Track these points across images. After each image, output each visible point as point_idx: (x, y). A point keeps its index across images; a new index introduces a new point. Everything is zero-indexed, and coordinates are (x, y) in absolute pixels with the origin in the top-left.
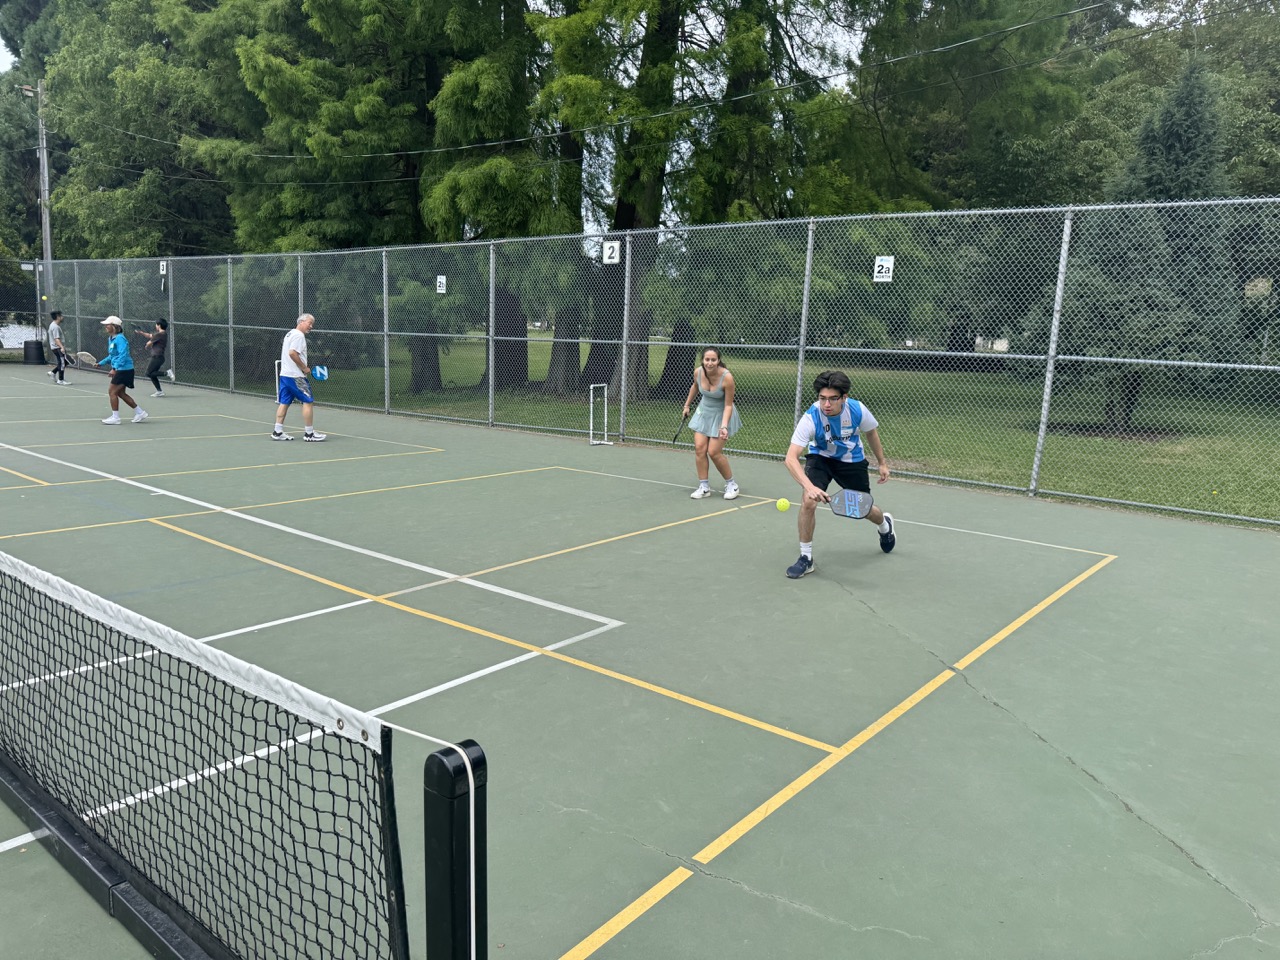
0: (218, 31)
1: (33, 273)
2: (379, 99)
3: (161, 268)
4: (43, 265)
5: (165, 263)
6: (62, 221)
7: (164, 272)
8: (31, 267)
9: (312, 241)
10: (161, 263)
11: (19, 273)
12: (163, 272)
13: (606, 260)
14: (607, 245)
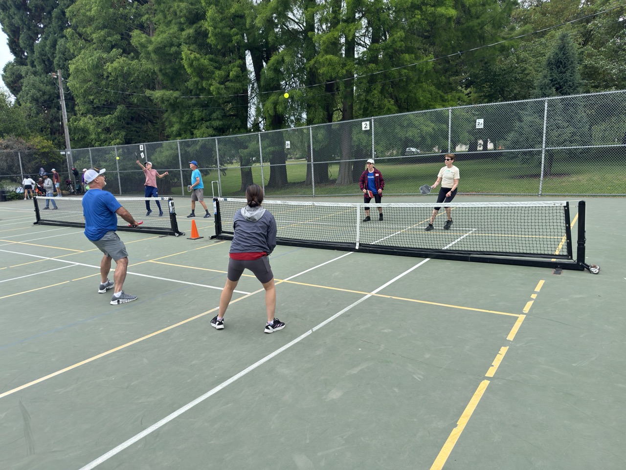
1: (65, 155)
3: (140, 148)
4: (70, 151)
5: (142, 146)
7: (143, 149)
8: (64, 153)
10: (140, 146)
11: (59, 156)
12: (141, 150)
13: (363, 129)
14: (363, 123)
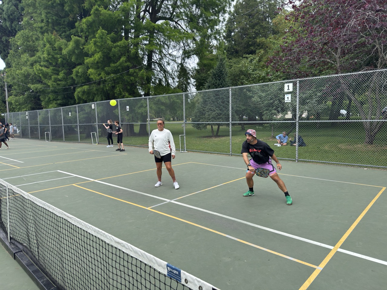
0: (33, 61)
1: (4, 116)
2: (64, 75)
4: (6, 114)
5: (27, 112)
6: (10, 104)
8: (4, 115)
9: (56, 105)
12: (27, 114)
13: (93, 108)
14: (92, 105)
